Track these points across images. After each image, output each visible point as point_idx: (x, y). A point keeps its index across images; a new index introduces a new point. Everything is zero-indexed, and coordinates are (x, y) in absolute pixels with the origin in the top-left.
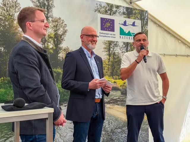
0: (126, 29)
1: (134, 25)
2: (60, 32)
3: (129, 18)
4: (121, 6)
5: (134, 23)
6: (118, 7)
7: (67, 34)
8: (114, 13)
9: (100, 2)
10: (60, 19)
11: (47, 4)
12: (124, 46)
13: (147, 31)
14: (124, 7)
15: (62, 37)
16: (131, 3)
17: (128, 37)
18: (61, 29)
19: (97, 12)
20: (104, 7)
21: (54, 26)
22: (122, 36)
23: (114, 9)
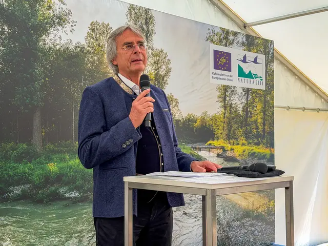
0: (246, 68)
1: (255, 61)
2: (162, 72)
3: (250, 50)
4: (239, 33)
5: (256, 58)
6: (235, 34)
7: (171, 74)
8: (231, 43)
9: (213, 26)
10: (162, 51)
11: (146, 29)
12: (244, 93)
13: (273, 71)
14: (243, 35)
15: (165, 79)
16: (245, 27)
18: (164, 67)
19: (209, 41)
20: (218, 33)
21: (155, 62)
22: (240, 78)
23: (231, 38)
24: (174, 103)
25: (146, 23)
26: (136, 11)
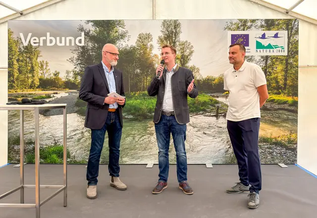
0: (265, 42)
2: (186, 54)
3: (269, 30)
4: (257, 20)
5: (277, 34)
6: (253, 21)
7: (193, 54)
8: (249, 28)
9: (231, 20)
10: (186, 41)
11: (174, 31)
12: (262, 60)
13: (298, 41)
14: (262, 20)
15: (189, 57)
16: (287, 13)
17: (268, 50)
18: (188, 50)
19: (226, 30)
20: (236, 23)
21: (181, 49)
22: (259, 50)
23: (249, 24)
24: (196, 71)
25: (175, 28)
26: (168, 23)
